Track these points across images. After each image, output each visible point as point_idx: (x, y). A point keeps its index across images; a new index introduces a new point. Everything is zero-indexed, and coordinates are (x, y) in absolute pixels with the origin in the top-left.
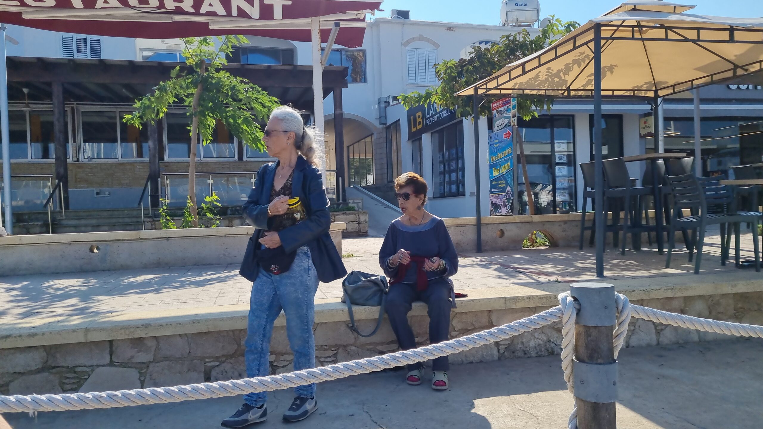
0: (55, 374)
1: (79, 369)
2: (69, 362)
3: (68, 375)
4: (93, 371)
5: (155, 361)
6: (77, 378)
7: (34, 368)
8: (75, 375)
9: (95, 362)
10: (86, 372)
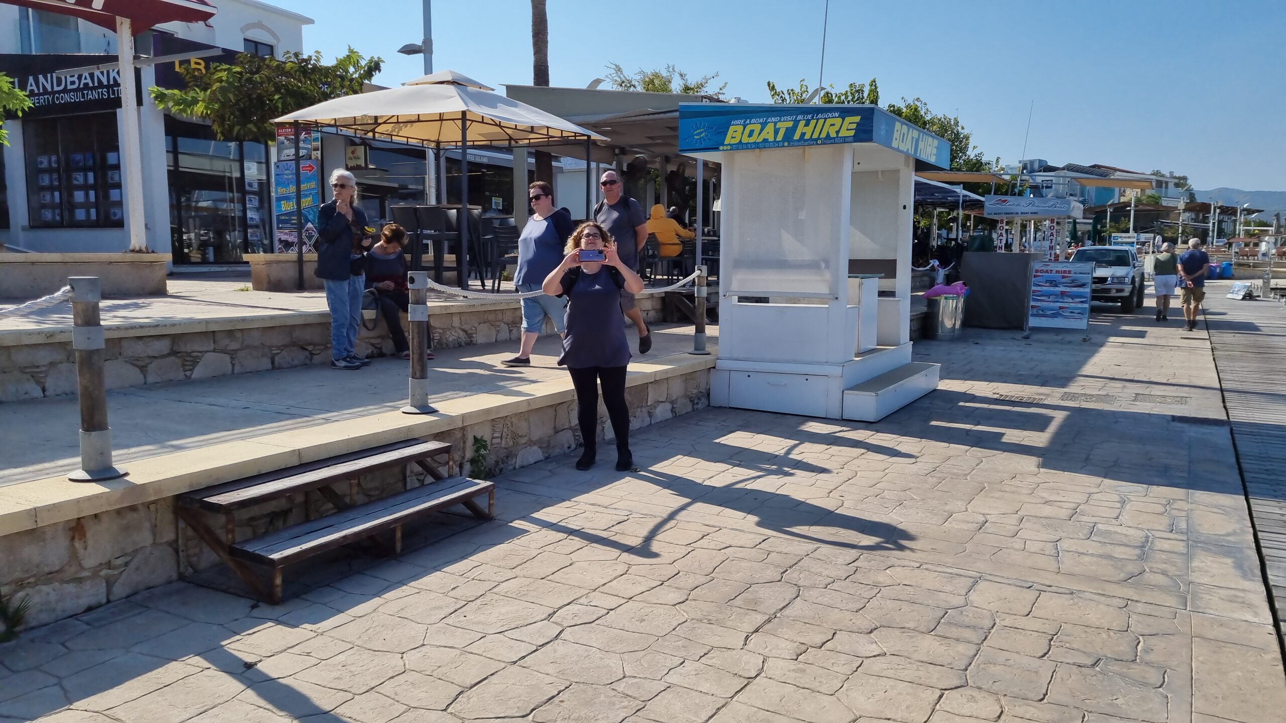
0: (179, 357)
1: (194, 354)
2: (189, 348)
3: (188, 359)
4: (202, 356)
5: (242, 349)
6: (191, 361)
7: (165, 353)
8: (192, 359)
9: (204, 349)
10: (198, 356)
